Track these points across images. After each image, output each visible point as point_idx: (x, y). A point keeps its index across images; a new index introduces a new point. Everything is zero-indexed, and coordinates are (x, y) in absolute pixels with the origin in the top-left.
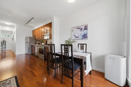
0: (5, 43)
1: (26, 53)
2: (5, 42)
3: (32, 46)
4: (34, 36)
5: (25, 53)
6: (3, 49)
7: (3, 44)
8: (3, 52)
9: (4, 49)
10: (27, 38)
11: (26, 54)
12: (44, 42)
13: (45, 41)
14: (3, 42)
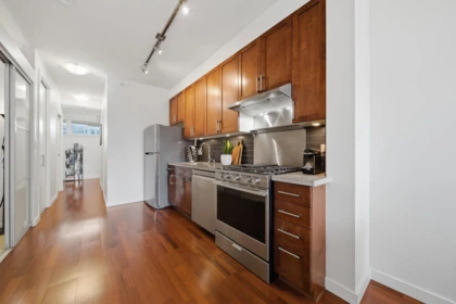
0: (81, 155)
1: (147, 199)
2: (81, 151)
3: (171, 170)
4: (177, 123)
5: (141, 198)
6: (73, 175)
7: (75, 158)
8: (73, 186)
9: (76, 178)
10: (148, 132)
11: (146, 203)
12: (230, 152)
13: (235, 142)
14: (75, 151)
